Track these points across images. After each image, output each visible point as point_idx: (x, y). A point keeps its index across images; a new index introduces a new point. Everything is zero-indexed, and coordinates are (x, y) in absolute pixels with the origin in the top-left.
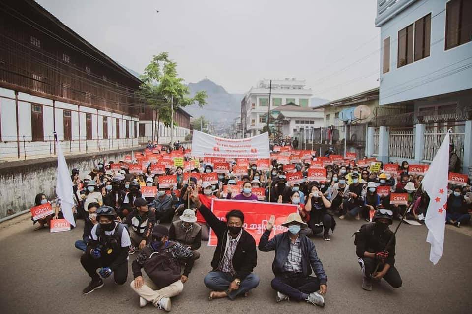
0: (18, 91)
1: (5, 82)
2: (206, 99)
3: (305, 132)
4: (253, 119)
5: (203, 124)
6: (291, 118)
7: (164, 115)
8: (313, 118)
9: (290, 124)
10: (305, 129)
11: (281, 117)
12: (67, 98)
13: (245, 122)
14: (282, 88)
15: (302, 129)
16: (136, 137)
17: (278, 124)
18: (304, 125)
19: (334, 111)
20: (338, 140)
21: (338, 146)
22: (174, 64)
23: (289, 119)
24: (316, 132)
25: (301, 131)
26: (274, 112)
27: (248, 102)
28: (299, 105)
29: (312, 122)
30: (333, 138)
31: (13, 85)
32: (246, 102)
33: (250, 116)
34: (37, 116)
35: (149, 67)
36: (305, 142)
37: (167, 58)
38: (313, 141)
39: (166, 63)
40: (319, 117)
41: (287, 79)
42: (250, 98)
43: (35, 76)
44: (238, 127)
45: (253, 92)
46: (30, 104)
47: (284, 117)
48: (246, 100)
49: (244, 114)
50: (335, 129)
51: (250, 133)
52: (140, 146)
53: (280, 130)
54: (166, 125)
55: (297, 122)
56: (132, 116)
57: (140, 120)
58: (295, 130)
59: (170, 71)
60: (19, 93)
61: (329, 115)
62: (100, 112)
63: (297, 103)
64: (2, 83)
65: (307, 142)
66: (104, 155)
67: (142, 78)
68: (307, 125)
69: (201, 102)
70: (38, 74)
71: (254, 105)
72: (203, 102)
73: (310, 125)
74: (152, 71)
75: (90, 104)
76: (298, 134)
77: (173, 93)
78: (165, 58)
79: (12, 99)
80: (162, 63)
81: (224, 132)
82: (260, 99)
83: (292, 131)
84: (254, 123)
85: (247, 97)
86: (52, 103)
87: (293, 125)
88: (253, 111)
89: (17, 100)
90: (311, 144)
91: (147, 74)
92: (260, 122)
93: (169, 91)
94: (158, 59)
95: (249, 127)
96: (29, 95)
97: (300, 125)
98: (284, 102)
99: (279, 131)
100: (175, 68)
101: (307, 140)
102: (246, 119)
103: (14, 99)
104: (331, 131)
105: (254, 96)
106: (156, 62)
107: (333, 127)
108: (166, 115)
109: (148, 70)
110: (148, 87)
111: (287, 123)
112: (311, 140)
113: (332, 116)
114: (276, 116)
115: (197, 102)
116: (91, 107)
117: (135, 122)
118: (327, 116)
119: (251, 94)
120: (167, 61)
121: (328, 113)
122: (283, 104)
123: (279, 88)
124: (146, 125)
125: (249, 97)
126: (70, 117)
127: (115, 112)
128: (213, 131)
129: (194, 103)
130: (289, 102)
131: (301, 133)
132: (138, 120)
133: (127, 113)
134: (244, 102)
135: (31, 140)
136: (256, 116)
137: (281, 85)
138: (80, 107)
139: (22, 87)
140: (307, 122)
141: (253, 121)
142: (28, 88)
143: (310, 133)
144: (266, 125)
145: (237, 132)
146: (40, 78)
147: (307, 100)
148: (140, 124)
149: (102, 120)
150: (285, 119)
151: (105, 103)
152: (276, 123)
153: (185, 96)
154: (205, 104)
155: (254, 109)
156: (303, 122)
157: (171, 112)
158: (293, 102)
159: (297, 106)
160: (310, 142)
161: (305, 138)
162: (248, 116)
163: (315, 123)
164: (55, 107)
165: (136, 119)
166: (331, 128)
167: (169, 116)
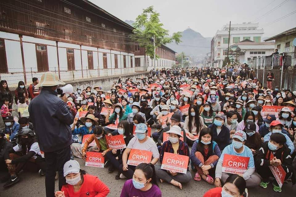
0: (22, 35)
1: (9, 28)
2: (180, 39)
3: (258, 60)
4: (219, 53)
5: (184, 57)
6: (246, 50)
7: (149, 50)
8: (264, 49)
9: (245, 55)
10: (257, 57)
11: (238, 50)
12: (69, 40)
13: (214, 55)
14: (240, 30)
15: (255, 58)
16: (132, 66)
17: (235, 55)
18: (257, 55)
19: (284, 42)
20: (290, 65)
21: (291, 71)
22: (158, 14)
23: (245, 51)
24: (268, 59)
25: (254, 59)
26: (233, 47)
27: (215, 41)
28: (253, 41)
29: (264, 53)
30: (284, 64)
31: (16, 30)
32: (214, 41)
33: (216, 51)
34: (42, 53)
35: (139, 17)
36: (257, 68)
37: (152, 10)
38: (264, 67)
39: (152, 14)
40: (269, 48)
41: (244, 23)
42: (217, 39)
43: (38, 24)
44: (209, 59)
45: (218, 33)
46: (35, 44)
47: (240, 50)
48: (214, 40)
49: (212, 49)
50: (287, 56)
51: (217, 63)
52: (136, 72)
53: (238, 59)
54: (152, 58)
55: (251, 53)
56: (129, 53)
57: (135, 55)
58: (249, 59)
59: (154, 19)
60: (23, 36)
61: (280, 45)
62: (100, 50)
63: (252, 39)
64: (2, 28)
65: (259, 68)
66: (91, 81)
67: (134, 26)
68: (259, 55)
69: (177, 40)
70: (41, 22)
71: (219, 43)
72: (179, 41)
73: (261, 55)
74: (141, 20)
75: (91, 44)
76: (252, 62)
77: (155, 34)
78: (151, 10)
79: (16, 41)
80: (149, 15)
81: (200, 63)
82: (224, 39)
83: (247, 60)
84: (219, 56)
85: (215, 37)
86: (56, 44)
87: (248, 55)
88: (218, 47)
89: (21, 42)
90: (263, 70)
91: (138, 22)
92: (224, 55)
93: (151, 33)
94: (146, 12)
95: (216, 59)
96: (33, 37)
97: (254, 55)
98: (241, 40)
99: (236, 61)
100: (158, 17)
101: (259, 67)
102: (214, 53)
103: (19, 41)
104: (283, 57)
105: (219, 36)
106: (145, 14)
107: (285, 53)
108: (150, 51)
109: (138, 19)
110: (138, 32)
111: (243, 54)
112: (263, 66)
113: (283, 45)
114: (234, 49)
115: (174, 41)
116: (92, 46)
117: (131, 57)
118: (278, 46)
119: (217, 35)
120: (152, 12)
121: (279, 44)
122: (240, 41)
123: (239, 30)
124: (141, 58)
125: (216, 37)
126: (73, 53)
127: (113, 50)
128: (192, 62)
129: (172, 42)
130: (245, 39)
131: (254, 61)
132: (134, 55)
133: (124, 51)
134: (213, 42)
135: (37, 71)
136: (221, 51)
137: (240, 28)
138: (82, 46)
139: (26, 32)
140: (259, 53)
141: (219, 54)
142: (32, 33)
143: (261, 61)
144: (227, 56)
145: (208, 63)
146: (43, 25)
147: (260, 37)
148: (135, 58)
149: (103, 55)
150: (242, 51)
151: (104, 44)
152: (234, 54)
153: (165, 36)
154: (180, 42)
155: (219, 46)
156: (256, 53)
157: (153, 48)
158: (248, 39)
159: (251, 41)
160: (261, 68)
161: (257, 65)
162: (215, 51)
163: (266, 52)
164: (58, 46)
165: (132, 55)
166: (283, 55)
167: (152, 51)
